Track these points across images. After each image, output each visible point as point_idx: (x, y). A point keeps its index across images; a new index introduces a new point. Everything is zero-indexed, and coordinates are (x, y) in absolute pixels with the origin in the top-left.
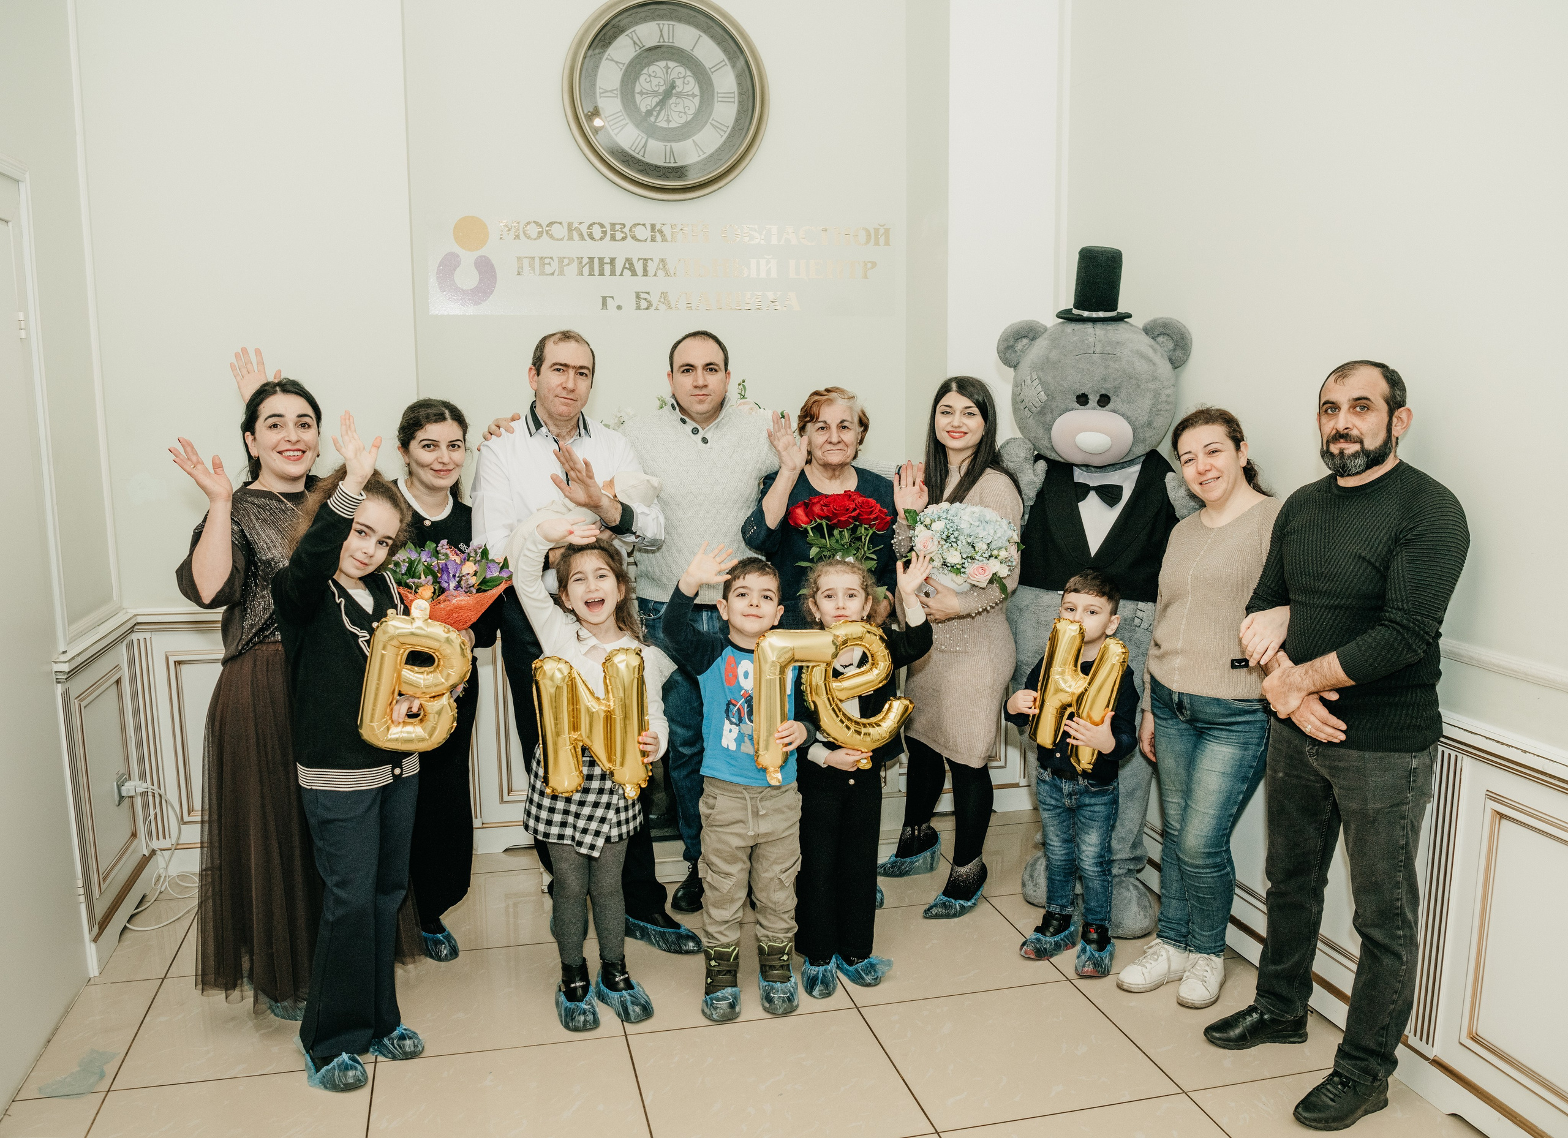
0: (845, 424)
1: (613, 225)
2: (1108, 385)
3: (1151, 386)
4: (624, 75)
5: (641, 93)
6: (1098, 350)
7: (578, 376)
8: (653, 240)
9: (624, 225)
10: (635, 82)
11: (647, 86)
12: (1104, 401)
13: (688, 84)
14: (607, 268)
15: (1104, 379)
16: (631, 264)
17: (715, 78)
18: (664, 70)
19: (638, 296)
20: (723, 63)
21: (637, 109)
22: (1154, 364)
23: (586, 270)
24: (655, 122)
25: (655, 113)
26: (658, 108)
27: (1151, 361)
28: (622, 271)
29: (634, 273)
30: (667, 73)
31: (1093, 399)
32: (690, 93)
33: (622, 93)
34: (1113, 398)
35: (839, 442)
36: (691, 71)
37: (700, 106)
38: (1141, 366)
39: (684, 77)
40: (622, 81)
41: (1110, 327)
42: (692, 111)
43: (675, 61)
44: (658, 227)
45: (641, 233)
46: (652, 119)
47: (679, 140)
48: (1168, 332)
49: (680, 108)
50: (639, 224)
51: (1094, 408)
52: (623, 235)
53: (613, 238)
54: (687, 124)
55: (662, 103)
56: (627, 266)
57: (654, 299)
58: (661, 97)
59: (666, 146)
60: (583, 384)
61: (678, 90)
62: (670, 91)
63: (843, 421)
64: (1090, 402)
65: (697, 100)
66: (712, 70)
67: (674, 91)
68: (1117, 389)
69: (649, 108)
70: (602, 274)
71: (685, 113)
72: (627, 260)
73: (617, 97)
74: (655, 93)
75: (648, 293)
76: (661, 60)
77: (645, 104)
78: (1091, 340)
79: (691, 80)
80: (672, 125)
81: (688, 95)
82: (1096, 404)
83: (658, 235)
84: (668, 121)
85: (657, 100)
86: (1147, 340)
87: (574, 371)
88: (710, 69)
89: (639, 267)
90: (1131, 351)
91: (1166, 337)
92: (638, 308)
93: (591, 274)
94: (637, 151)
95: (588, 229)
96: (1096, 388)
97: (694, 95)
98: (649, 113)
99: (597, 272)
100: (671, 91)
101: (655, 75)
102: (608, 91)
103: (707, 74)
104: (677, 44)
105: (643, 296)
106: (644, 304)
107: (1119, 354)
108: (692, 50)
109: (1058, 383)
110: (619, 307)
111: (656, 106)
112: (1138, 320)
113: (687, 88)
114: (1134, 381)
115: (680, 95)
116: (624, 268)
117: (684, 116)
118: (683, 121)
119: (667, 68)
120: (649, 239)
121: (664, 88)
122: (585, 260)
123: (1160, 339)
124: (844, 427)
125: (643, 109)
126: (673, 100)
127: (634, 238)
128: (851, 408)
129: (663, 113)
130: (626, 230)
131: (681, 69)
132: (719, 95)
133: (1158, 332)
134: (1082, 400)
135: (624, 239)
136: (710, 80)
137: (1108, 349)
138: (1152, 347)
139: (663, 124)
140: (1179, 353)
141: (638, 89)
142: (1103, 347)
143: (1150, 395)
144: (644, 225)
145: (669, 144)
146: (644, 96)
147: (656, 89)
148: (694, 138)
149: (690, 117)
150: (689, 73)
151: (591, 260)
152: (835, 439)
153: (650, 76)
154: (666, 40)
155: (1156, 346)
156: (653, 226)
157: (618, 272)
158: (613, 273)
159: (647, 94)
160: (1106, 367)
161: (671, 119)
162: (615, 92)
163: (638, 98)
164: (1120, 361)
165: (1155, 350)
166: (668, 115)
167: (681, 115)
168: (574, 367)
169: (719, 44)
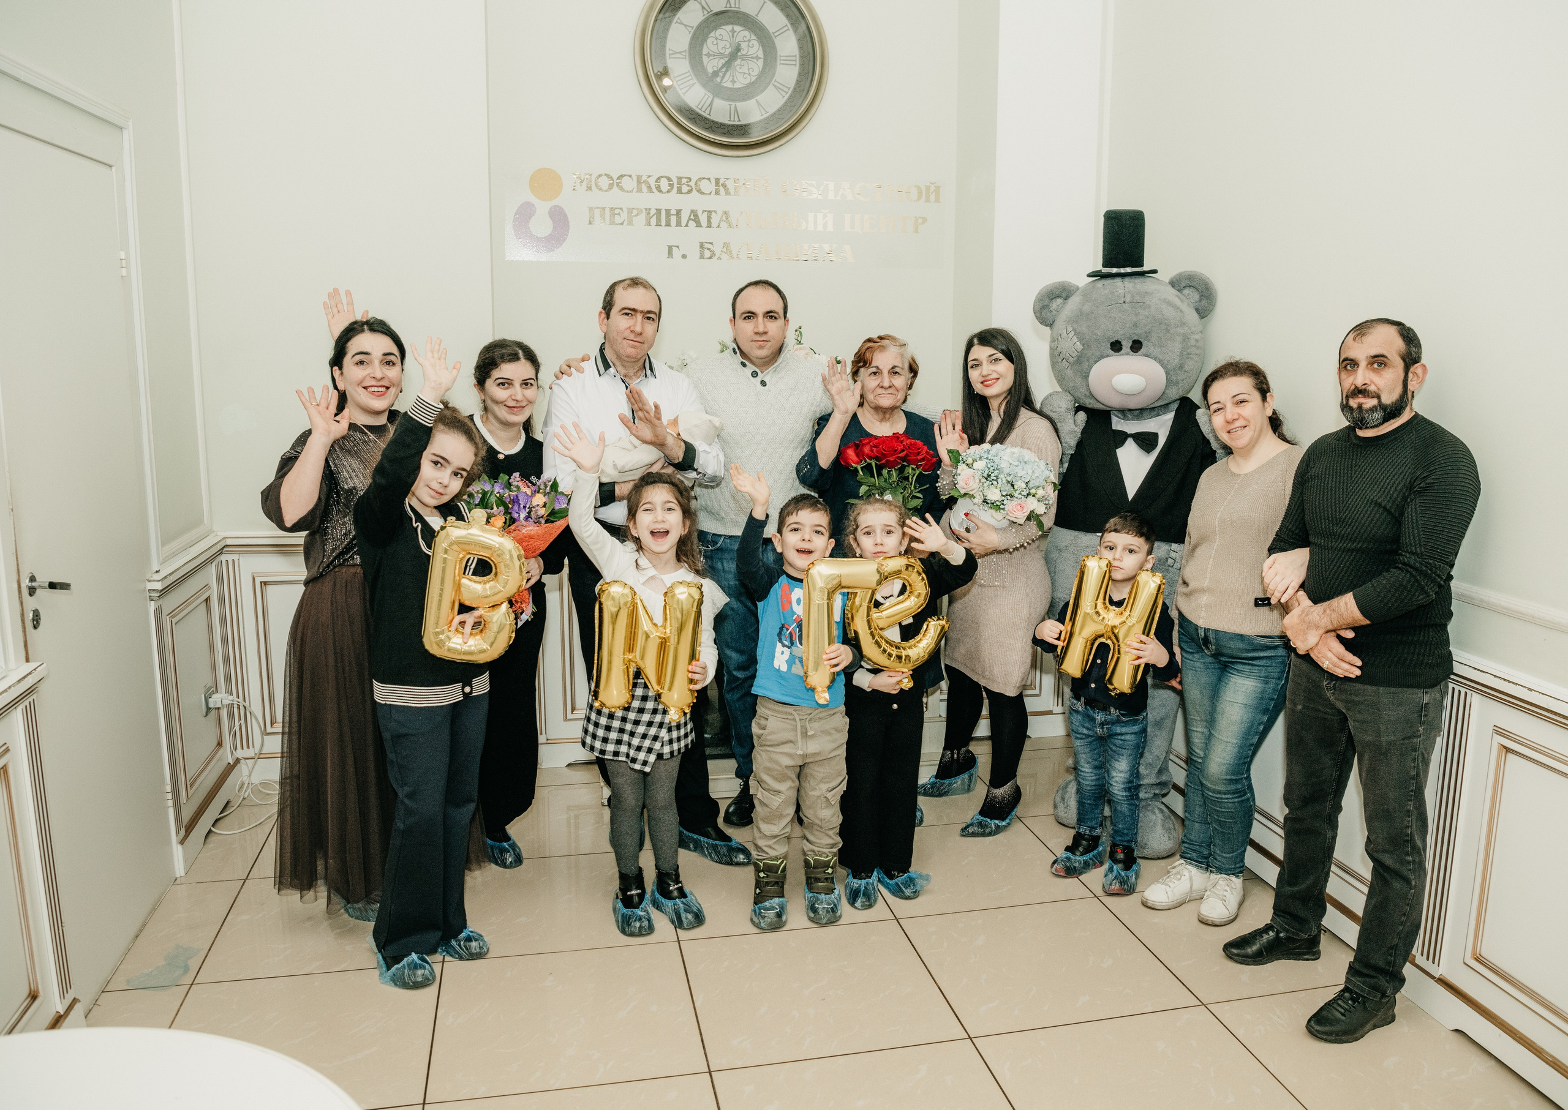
0: (896, 370)
1: (680, 179)
2: (1139, 331)
3: (1180, 330)
4: (693, 38)
5: (708, 55)
6: (1128, 300)
7: (646, 320)
8: (717, 193)
9: (690, 179)
10: (703, 44)
11: (714, 49)
12: (1136, 346)
13: (753, 47)
14: (673, 219)
15: (1135, 325)
16: (696, 216)
17: (778, 42)
18: (731, 34)
19: (702, 246)
20: (786, 28)
21: (704, 70)
22: (1181, 311)
23: (654, 221)
24: (721, 82)
25: (721, 74)
26: (724, 70)
27: (1178, 308)
28: (688, 222)
29: (699, 225)
30: (733, 37)
31: (1126, 345)
32: (755, 56)
33: (690, 54)
34: (1145, 343)
35: (890, 387)
36: (755, 35)
37: (763, 68)
38: (1169, 312)
39: (749, 41)
40: (691, 43)
41: (1138, 281)
42: (756, 72)
43: (740, 25)
44: (722, 181)
45: (706, 186)
46: (719, 79)
47: (744, 100)
48: (1193, 284)
49: (745, 69)
50: (704, 179)
51: (1128, 354)
52: (688, 188)
53: (679, 191)
54: (751, 84)
55: (728, 65)
56: (692, 217)
57: (717, 249)
58: (726, 59)
59: (730, 105)
60: (650, 327)
61: (743, 52)
62: (735, 53)
63: (894, 367)
64: (1124, 348)
65: (761, 63)
66: (776, 34)
67: (739, 54)
68: (1148, 334)
69: (715, 69)
70: (668, 224)
71: (749, 74)
72: (693, 211)
73: (685, 58)
74: (722, 55)
75: (711, 243)
76: (727, 24)
77: (712, 65)
78: (1121, 291)
79: (756, 43)
80: (737, 85)
81: (752, 58)
82: (1129, 350)
83: (722, 190)
84: (733, 82)
85: (723, 61)
86: (1174, 291)
87: (642, 315)
88: (773, 33)
89: (703, 219)
90: (1160, 299)
91: (1192, 289)
92: (702, 257)
93: (658, 224)
94: (703, 109)
95: (656, 182)
96: (1128, 335)
97: (758, 58)
98: (715, 74)
99: (663, 222)
100: (737, 53)
101: (722, 39)
102: (677, 53)
103: (770, 38)
104: (743, 9)
105: (707, 246)
106: (707, 254)
107: (1148, 303)
108: (757, 15)
109: (1092, 332)
110: (684, 256)
111: (722, 68)
112: (1165, 275)
113: (752, 51)
114: (1163, 326)
115: (745, 58)
116: (689, 219)
117: (748, 77)
118: (747, 82)
119: (733, 31)
120: (714, 193)
121: (730, 50)
122: (653, 212)
123: (1187, 291)
124: (896, 373)
125: (710, 70)
126: (738, 62)
127: (699, 191)
128: (902, 356)
129: (728, 74)
130: (692, 183)
131: (746, 33)
132: (782, 58)
133: (1183, 284)
134: (1116, 346)
135: (689, 192)
136: (773, 43)
137: (1137, 298)
138: (1178, 297)
139: (729, 85)
140: (1204, 303)
141: (705, 51)
142: (1133, 297)
143: (1179, 339)
144: (709, 179)
145: (733, 104)
146: (711, 58)
147: (722, 51)
148: (757, 98)
149: (753, 79)
150: (753, 37)
151: (659, 211)
152: (886, 384)
153: (716, 39)
154: (733, 6)
155: (1182, 297)
156: (717, 181)
157: (684, 223)
158: (679, 224)
159: (714, 56)
160: (1136, 315)
161: (735, 79)
162: (684, 54)
163: (705, 59)
164: (1149, 308)
165: (1182, 301)
166: (733, 76)
167: (745, 76)
168: (642, 312)
169: (782, 10)
